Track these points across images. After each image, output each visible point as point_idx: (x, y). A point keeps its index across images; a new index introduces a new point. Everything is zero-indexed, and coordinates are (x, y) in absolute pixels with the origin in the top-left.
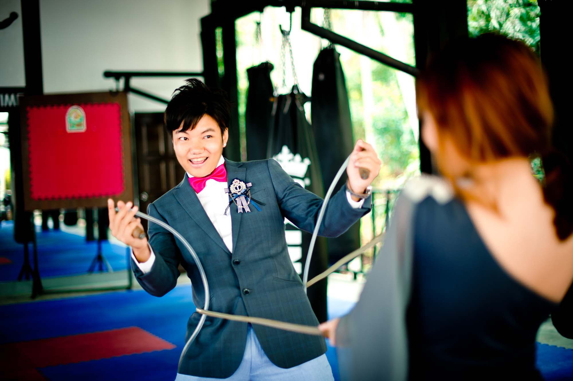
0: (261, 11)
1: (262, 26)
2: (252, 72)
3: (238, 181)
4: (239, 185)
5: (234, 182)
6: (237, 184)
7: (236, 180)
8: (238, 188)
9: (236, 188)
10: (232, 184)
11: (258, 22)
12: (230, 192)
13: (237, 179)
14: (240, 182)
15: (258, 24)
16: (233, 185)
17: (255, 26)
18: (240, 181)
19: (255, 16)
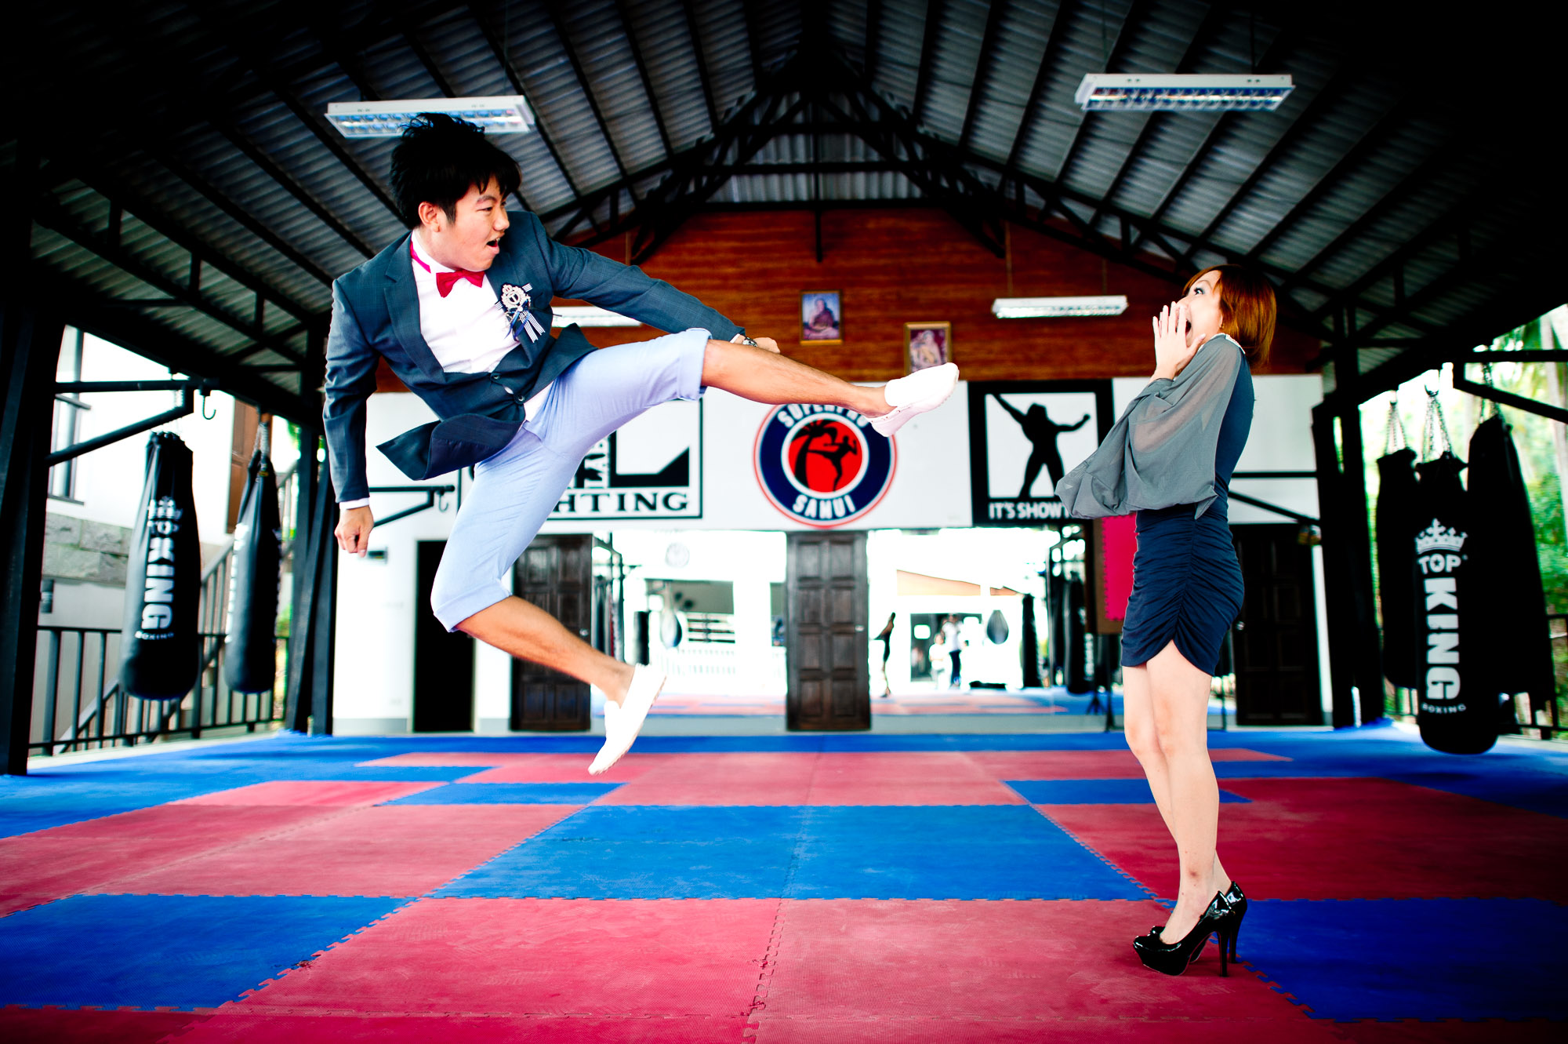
0: (1396, 389)
1: (1398, 406)
2: (1385, 463)
3: (510, 286)
4: (514, 293)
5: (504, 290)
6: (510, 292)
7: (505, 287)
8: (514, 299)
9: (512, 300)
10: (502, 293)
11: (1393, 402)
12: (505, 308)
13: (507, 284)
14: (514, 288)
15: (1393, 405)
16: (504, 295)
17: (1389, 406)
18: (514, 286)
19: (1387, 396)
